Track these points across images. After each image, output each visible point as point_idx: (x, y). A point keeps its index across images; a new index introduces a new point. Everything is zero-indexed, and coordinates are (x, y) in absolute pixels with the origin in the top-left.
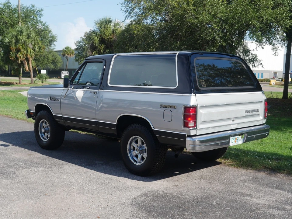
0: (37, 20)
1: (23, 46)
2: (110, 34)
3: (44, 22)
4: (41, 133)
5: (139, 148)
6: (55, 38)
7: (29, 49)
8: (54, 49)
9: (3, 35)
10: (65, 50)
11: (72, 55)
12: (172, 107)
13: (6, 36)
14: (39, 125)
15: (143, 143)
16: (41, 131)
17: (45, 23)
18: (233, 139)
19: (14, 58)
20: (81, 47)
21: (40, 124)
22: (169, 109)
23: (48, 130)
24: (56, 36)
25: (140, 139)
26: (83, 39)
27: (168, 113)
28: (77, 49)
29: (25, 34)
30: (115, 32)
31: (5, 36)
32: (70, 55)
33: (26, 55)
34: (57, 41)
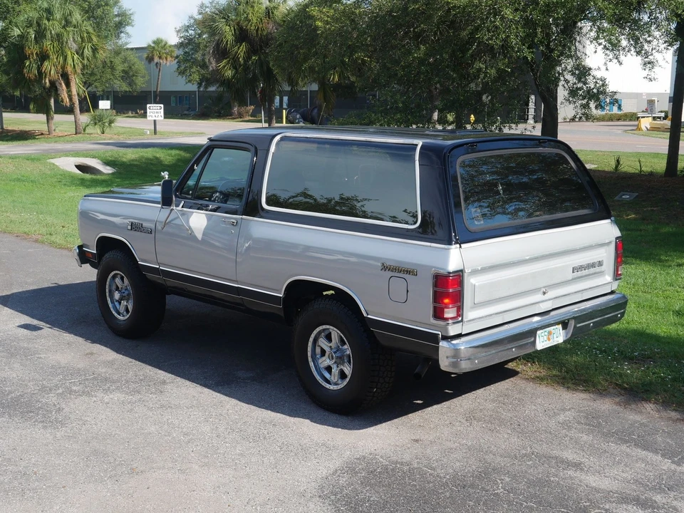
1: (55, 45)
2: (261, 19)
4: (112, 302)
5: (335, 353)
6: (130, 18)
7: (69, 53)
8: (127, 44)
9: (6, 18)
10: (154, 48)
11: (169, 58)
12: (408, 272)
13: (14, 21)
14: (108, 283)
15: (342, 342)
16: (111, 296)
18: (543, 334)
19: (36, 76)
20: (191, 40)
21: (108, 280)
22: (401, 275)
23: (129, 295)
24: (131, 12)
25: (335, 333)
26: (195, 20)
27: (398, 285)
28: (181, 45)
29: (58, 16)
30: (273, 13)
31: (10, 22)
32: (166, 58)
33: (63, 67)
34: (133, 26)
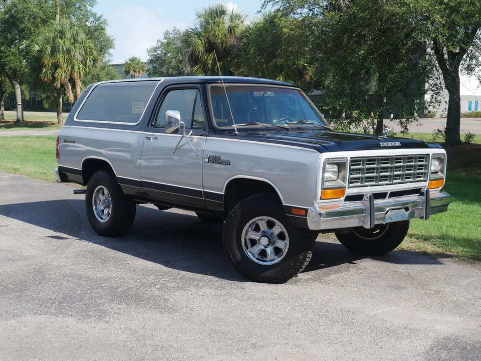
0: (87, 11)
1: (66, 57)
2: (225, 35)
3: (98, 15)
6: (112, 43)
7: (76, 63)
8: (109, 61)
9: (29, 38)
10: (130, 64)
11: (141, 71)
13: (35, 40)
17: (101, 16)
19: (50, 80)
20: (159, 57)
24: (113, 38)
26: (162, 43)
28: (151, 61)
29: (68, 35)
30: (234, 30)
31: (32, 41)
32: (139, 72)
33: (71, 74)
34: (114, 48)
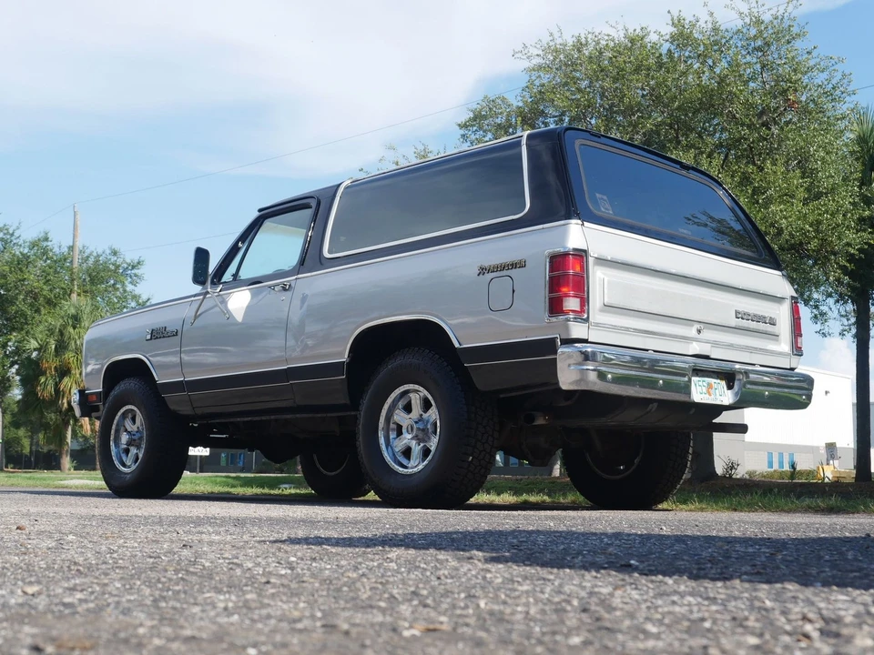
0: (125, 291)
1: (80, 358)
3: (144, 298)
4: (117, 450)
5: (416, 422)
12: (514, 266)
13: (32, 332)
14: (115, 422)
15: (426, 405)
16: (117, 445)
17: (149, 299)
18: (700, 383)
19: (52, 396)
21: (117, 418)
22: (505, 273)
23: (141, 438)
25: (418, 394)
27: (501, 285)
29: (87, 323)
31: (27, 333)
